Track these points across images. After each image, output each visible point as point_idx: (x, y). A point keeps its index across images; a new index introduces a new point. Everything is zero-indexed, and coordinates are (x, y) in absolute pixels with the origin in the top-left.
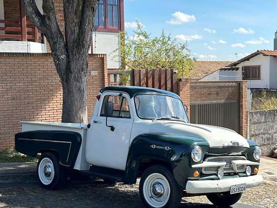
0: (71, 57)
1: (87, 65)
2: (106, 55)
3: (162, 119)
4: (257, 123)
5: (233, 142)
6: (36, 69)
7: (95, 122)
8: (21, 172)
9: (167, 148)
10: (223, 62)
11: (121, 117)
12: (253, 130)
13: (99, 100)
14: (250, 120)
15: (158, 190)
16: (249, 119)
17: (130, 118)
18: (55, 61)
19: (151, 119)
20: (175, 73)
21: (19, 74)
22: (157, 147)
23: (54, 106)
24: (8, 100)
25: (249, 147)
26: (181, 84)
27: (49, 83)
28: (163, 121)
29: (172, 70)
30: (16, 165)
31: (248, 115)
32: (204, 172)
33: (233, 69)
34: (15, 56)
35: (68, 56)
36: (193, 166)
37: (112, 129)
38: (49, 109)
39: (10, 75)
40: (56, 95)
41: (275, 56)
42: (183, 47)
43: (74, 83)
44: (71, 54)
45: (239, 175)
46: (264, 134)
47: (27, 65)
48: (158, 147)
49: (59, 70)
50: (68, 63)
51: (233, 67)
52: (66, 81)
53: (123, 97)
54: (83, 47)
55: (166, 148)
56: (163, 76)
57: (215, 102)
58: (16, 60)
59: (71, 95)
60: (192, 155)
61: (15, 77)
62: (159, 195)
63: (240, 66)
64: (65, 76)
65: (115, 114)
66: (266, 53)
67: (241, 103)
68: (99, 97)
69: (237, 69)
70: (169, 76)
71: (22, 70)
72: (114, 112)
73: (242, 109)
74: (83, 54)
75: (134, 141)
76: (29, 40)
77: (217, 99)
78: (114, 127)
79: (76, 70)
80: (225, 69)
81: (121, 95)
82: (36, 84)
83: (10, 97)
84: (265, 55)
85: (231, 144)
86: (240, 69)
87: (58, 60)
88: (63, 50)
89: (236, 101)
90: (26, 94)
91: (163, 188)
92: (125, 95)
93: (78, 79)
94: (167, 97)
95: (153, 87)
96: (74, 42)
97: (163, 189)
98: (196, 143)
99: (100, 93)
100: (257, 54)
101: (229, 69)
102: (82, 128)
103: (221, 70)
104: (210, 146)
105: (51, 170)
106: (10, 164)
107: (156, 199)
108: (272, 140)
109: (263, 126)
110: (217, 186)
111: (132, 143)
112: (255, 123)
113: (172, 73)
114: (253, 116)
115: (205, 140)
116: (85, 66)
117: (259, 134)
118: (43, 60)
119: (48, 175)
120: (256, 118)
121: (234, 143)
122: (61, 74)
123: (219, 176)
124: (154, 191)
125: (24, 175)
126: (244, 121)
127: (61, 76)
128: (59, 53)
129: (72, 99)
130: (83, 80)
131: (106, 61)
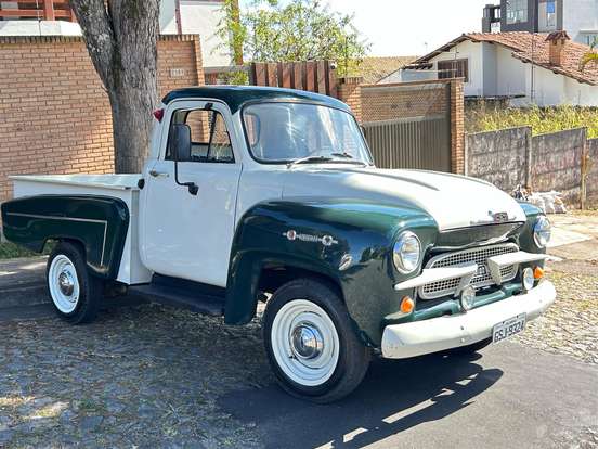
0: (120, 38)
1: (156, 53)
2: (198, 35)
3: (312, 161)
4: (481, 154)
5: (494, 212)
6: (59, 69)
7: (154, 174)
8: (21, 282)
9: (328, 241)
10: (405, 58)
11: (214, 160)
12: (474, 167)
13: (160, 121)
14: (469, 149)
15: (309, 340)
16: (467, 148)
17: (233, 161)
18: (88, 47)
19: (285, 163)
20: (333, 68)
21: (26, 80)
22: (300, 237)
23: (102, 140)
24: (8, 132)
25: (525, 219)
26: (344, 88)
27: (90, 96)
28: (313, 166)
29: (326, 63)
30: (16, 265)
31: (466, 141)
32: (425, 296)
33: (424, 68)
34: (13, 42)
35: (114, 36)
36: (399, 287)
37: (193, 189)
38: (92, 146)
39: (8, 81)
40: (104, 118)
41: (490, 42)
42: (346, 21)
43: (130, 92)
44: (119, 31)
45: (504, 290)
46: (494, 173)
47: (40, 60)
48: (304, 237)
49: (98, 66)
50: (116, 50)
51: (424, 63)
52: (115, 87)
53: (216, 112)
54: (144, 16)
55: (323, 240)
56: (311, 75)
57: (406, 120)
58: (16, 51)
59: (128, 117)
60: (396, 256)
61: (18, 85)
62: (312, 354)
63: (435, 61)
64: (111, 78)
65: (196, 152)
66: (477, 38)
67: (452, 121)
68: (160, 115)
69: (430, 67)
70: (321, 75)
71: (31, 71)
72: (193, 147)
73: (456, 131)
74: (145, 30)
75: (244, 217)
76: (57, 19)
77: (406, 115)
78: (197, 184)
79: (133, 64)
80: (411, 68)
81: (208, 107)
82: (64, 97)
83: (12, 125)
84: (475, 41)
85: (490, 219)
86: (436, 66)
87: (95, 44)
88: (103, 25)
89: (444, 117)
90: (43, 118)
91: (321, 335)
92: (221, 106)
93: (138, 83)
94: (319, 107)
95: (293, 87)
96: (123, 6)
97: (319, 339)
98: (402, 224)
99: (163, 106)
100: (463, 39)
101: (417, 68)
102: (127, 188)
103: (404, 69)
104: (440, 229)
105: (72, 280)
106: (8, 262)
107: (305, 362)
108: (508, 182)
109: (492, 159)
110: (461, 333)
111: (241, 224)
112: (476, 155)
113: (328, 69)
114: (473, 142)
115: (425, 214)
116: (151, 55)
117: (484, 174)
118: (72, 50)
119: (67, 291)
120: (479, 145)
121: (497, 216)
122: (104, 74)
123: (464, 302)
124: (299, 344)
125: (24, 289)
126: (459, 151)
127: (103, 77)
128: (94, 31)
129: (130, 123)
130: (149, 84)
131: (199, 48)
